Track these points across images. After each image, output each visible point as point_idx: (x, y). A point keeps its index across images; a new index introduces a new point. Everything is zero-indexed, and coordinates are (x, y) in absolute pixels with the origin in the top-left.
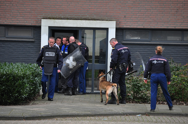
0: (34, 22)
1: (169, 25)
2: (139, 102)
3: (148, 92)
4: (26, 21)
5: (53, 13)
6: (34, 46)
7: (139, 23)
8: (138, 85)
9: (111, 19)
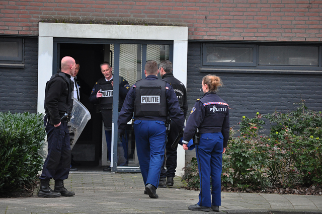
0: (24, 28)
1: (294, 35)
2: (245, 189)
3: (263, 170)
4: (7, 27)
5: (61, 10)
6: (24, 77)
7: (234, 30)
8: (243, 155)
9: (178, 23)
